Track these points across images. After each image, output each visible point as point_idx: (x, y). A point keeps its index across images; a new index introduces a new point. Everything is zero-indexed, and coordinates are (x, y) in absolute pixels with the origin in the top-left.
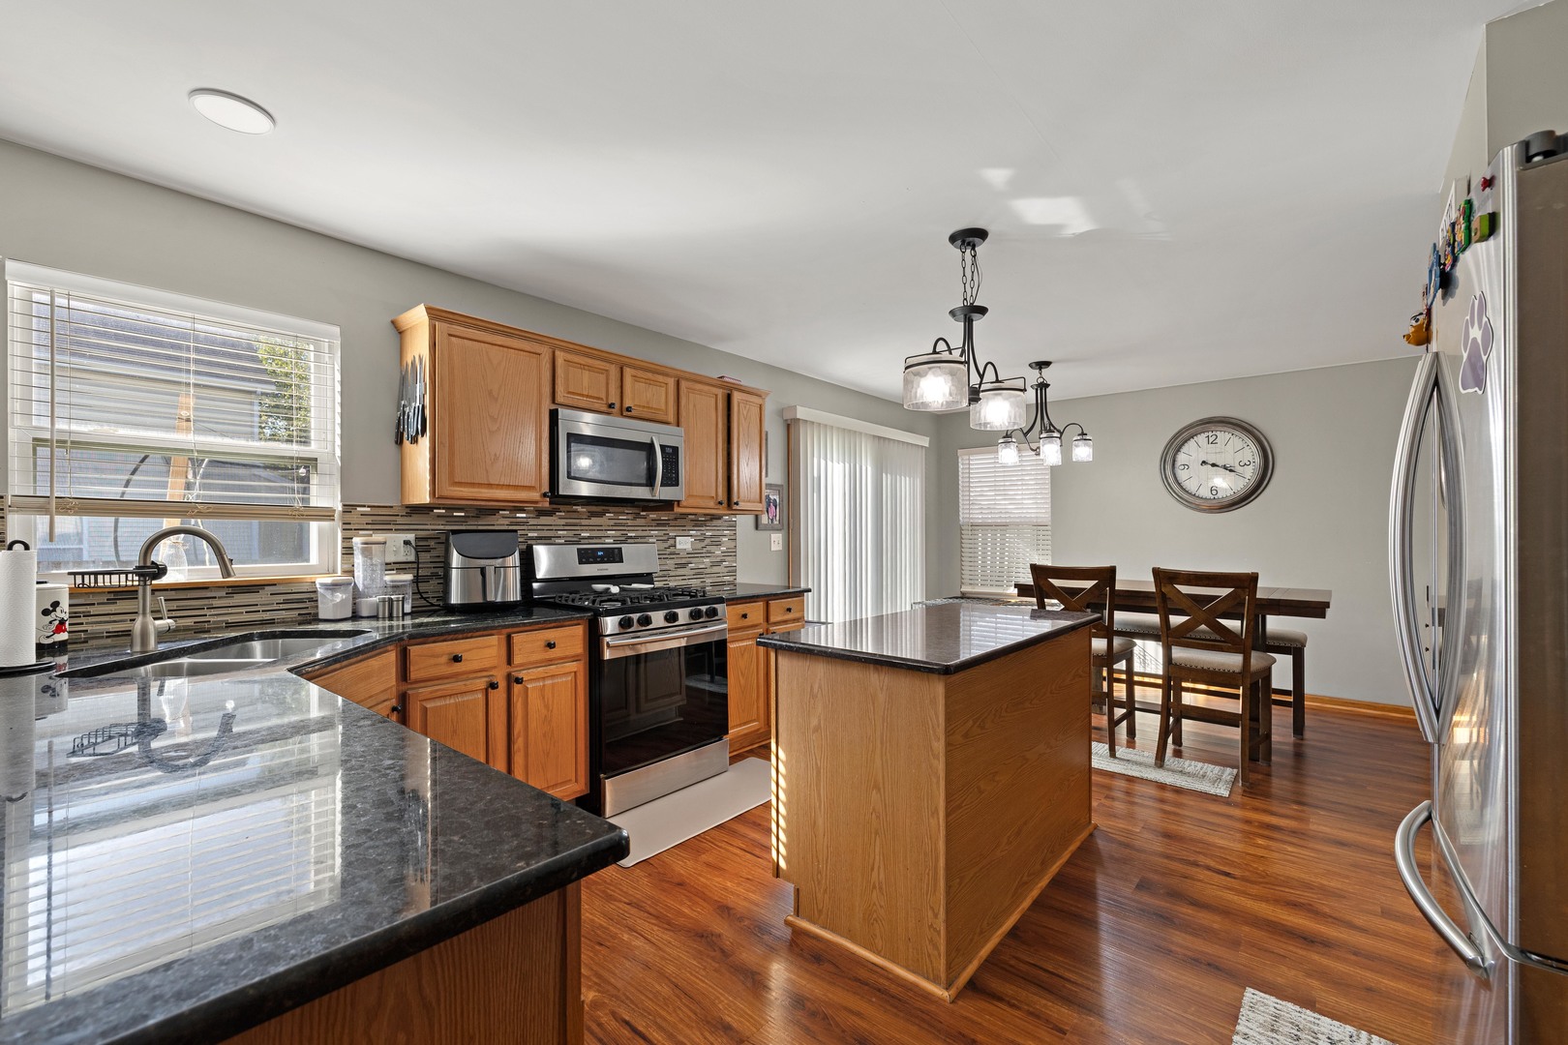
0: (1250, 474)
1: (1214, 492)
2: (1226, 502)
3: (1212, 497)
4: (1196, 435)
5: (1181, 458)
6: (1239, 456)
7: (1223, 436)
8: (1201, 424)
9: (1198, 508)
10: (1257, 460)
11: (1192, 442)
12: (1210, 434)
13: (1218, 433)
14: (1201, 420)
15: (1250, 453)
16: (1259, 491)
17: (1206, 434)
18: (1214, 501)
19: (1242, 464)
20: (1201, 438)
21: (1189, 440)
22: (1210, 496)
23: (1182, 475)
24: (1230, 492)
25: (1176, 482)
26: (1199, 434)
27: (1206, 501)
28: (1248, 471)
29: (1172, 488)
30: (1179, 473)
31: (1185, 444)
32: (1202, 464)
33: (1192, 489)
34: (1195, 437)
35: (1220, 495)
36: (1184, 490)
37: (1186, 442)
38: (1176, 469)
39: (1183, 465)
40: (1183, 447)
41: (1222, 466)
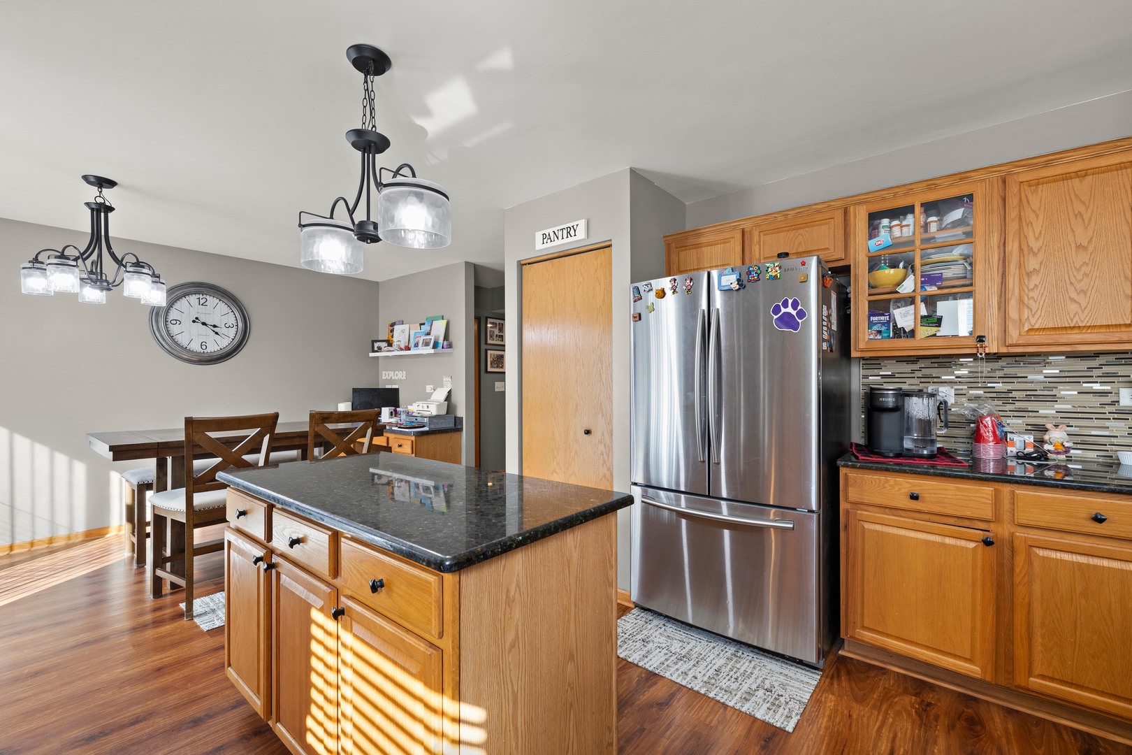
0: (233, 335)
1: (204, 347)
2: (213, 356)
3: (202, 351)
4: (188, 295)
5: (174, 315)
6: (225, 319)
7: (212, 301)
8: (193, 287)
9: (188, 360)
10: (239, 324)
11: (183, 301)
12: (201, 296)
13: (208, 297)
14: (192, 283)
15: (234, 319)
16: (239, 350)
17: (198, 296)
18: (202, 355)
19: (227, 325)
20: (193, 299)
21: (181, 298)
22: (200, 350)
23: (174, 329)
24: (217, 348)
25: (169, 334)
26: (191, 294)
27: (197, 353)
28: (232, 332)
29: (164, 340)
30: (171, 327)
31: (178, 302)
32: (194, 321)
33: (184, 342)
34: (187, 297)
35: (209, 350)
36: (176, 343)
37: (178, 300)
38: (169, 323)
39: (176, 320)
40: (176, 304)
41: (211, 326)
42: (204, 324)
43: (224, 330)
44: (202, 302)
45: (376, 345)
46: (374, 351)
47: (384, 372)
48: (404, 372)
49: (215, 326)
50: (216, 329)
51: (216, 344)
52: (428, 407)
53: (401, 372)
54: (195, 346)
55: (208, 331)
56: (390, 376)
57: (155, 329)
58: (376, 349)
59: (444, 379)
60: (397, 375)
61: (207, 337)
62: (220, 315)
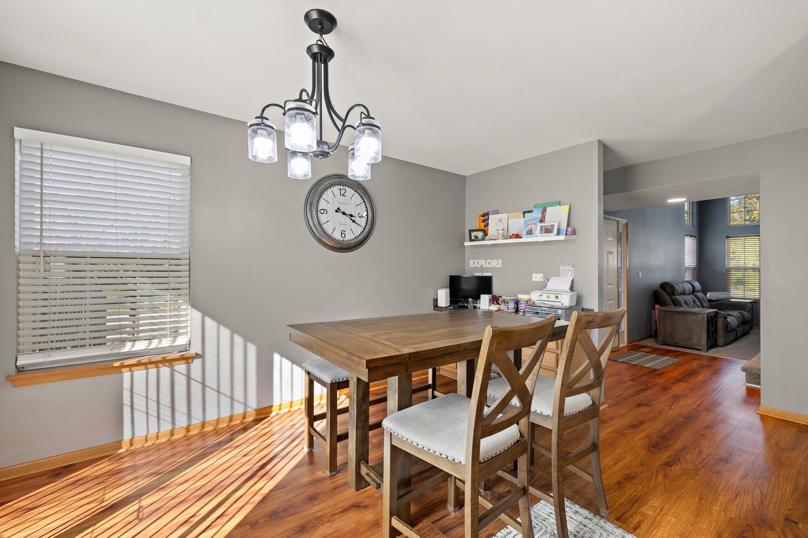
0: (364, 224)
1: (343, 236)
2: (351, 243)
3: (342, 239)
4: (333, 186)
5: (322, 205)
6: (359, 209)
7: (350, 192)
8: (337, 178)
9: (332, 247)
10: (369, 214)
11: (329, 191)
12: (342, 187)
13: (346, 189)
14: (334, 175)
15: (364, 208)
16: (368, 238)
17: (339, 187)
18: (341, 243)
19: (360, 215)
20: (336, 189)
21: (327, 189)
22: (340, 238)
23: (323, 218)
24: (353, 237)
25: (319, 223)
26: (335, 185)
27: (339, 242)
28: (363, 222)
29: (316, 228)
30: (320, 215)
31: (325, 192)
32: (336, 211)
33: (329, 231)
34: (332, 188)
35: (347, 238)
36: (324, 231)
37: (326, 190)
38: (319, 212)
39: (324, 210)
40: (324, 194)
41: (349, 215)
42: (344, 213)
43: (357, 220)
44: (343, 192)
45: (473, 234)
46: (471, 240)
47: (471, 261)
48: (500, 261)
49: (351, 216)
50: (353, 218)
51: (353, 232)
52: (557, 297)
53: (495, 260)
54: (337, 236)
55: (347, 219)
56: (480, 264)
57: (309, 217)
58: (473, 238)
59: (562, 268)
60: (489, 263)
61: (346, 226)
62: (355, 206)
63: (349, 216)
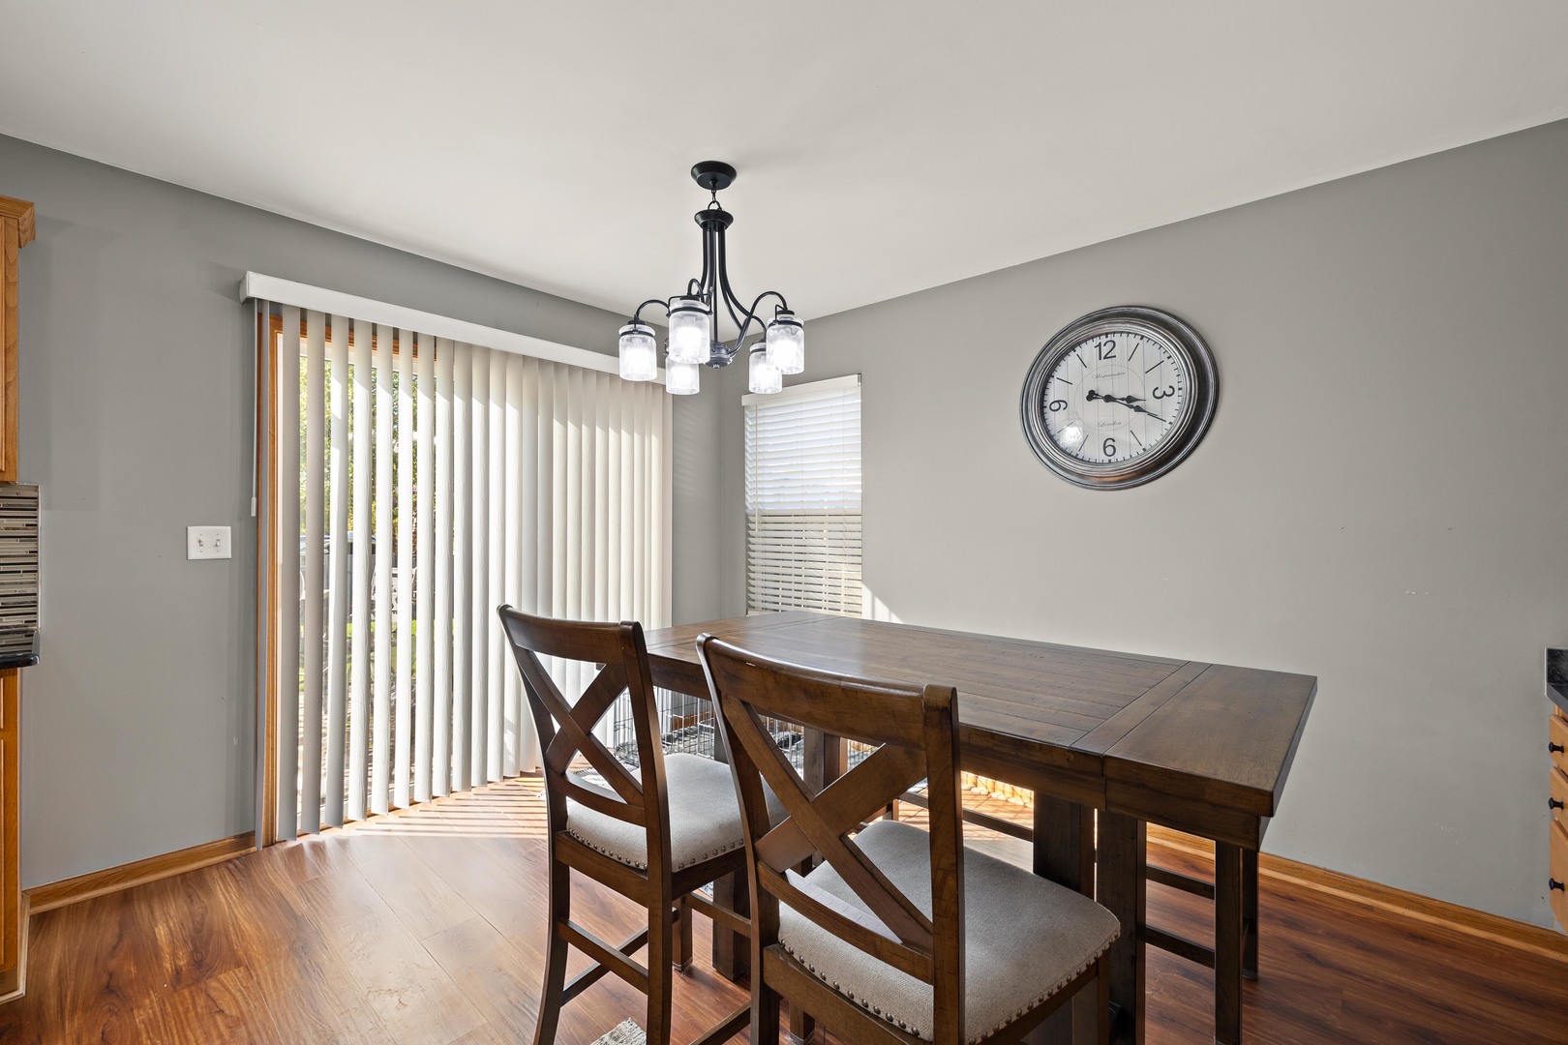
0: (1172, 412)
1: (1110, 450)
2: (1128, 467)
3: (1106, 459)
4: (1079, 344)
5: (1055, 391)
6: (1153, 380)
7: (1125, 341)
8: (1087, 323)
9: (1083, 481)
10: (1185, 383)
11: (1072, 359)
12: (1104, 339)
13: (1117, 338)
14: (1087, 316)
15: (1174, 373)
16: (1190, 445)
17: (1097, 341)
18: (1109, 468)
19: (1158, 393)
20: (1089, 349)
21: (1067, 354)
22: (1102, 459)
23: (1057, 422)
24: (1138, 449)
25: (1048, 433)
26: (1086, 341)
28: (1170, 407)
30: (1048, 416)
31: (1062, 363)
32: (1089, 398)
33: (1074, 445)
34: (1078, 348)
35: (1119, 455)
36: (1060, 448)
37: (1063, 359)
38: (1046, 410)
39: (1058, 401)
40: (1058, 368)
41: (1123, 399)
42: (1109, 399)
43: (1152, 405)
44: (1105, 350)
49: (1132, 399)
50: (1135, 404)
54: (1094, 451)
55: (1121, 411)
61: (1116, 426)
62: (1142, 372)
63: (1125, 402)
